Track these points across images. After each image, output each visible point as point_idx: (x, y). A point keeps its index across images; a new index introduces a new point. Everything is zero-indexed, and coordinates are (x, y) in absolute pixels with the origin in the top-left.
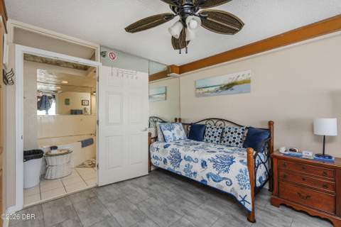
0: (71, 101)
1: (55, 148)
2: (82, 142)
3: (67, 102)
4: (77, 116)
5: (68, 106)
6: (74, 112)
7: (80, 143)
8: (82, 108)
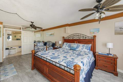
0: (16, 36)
1: (12, 48)
2: (19, 47)
3: (15, 36)
4: (18, 40)
5: (15, 38)
6: (17, 39)
7: (18, 47)
8: (20, 38)
